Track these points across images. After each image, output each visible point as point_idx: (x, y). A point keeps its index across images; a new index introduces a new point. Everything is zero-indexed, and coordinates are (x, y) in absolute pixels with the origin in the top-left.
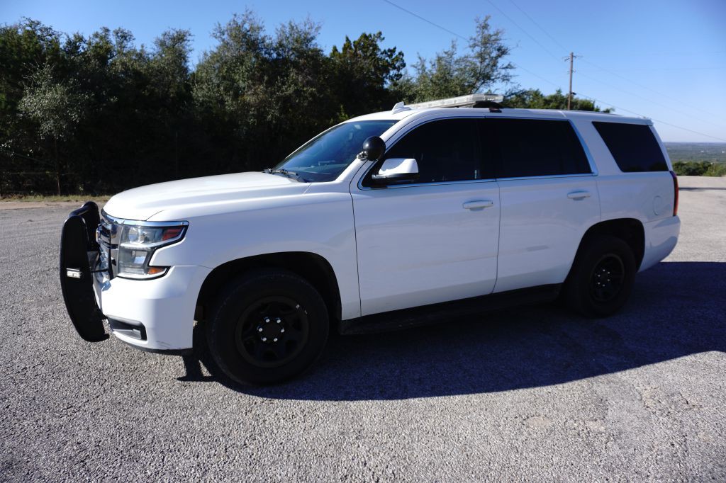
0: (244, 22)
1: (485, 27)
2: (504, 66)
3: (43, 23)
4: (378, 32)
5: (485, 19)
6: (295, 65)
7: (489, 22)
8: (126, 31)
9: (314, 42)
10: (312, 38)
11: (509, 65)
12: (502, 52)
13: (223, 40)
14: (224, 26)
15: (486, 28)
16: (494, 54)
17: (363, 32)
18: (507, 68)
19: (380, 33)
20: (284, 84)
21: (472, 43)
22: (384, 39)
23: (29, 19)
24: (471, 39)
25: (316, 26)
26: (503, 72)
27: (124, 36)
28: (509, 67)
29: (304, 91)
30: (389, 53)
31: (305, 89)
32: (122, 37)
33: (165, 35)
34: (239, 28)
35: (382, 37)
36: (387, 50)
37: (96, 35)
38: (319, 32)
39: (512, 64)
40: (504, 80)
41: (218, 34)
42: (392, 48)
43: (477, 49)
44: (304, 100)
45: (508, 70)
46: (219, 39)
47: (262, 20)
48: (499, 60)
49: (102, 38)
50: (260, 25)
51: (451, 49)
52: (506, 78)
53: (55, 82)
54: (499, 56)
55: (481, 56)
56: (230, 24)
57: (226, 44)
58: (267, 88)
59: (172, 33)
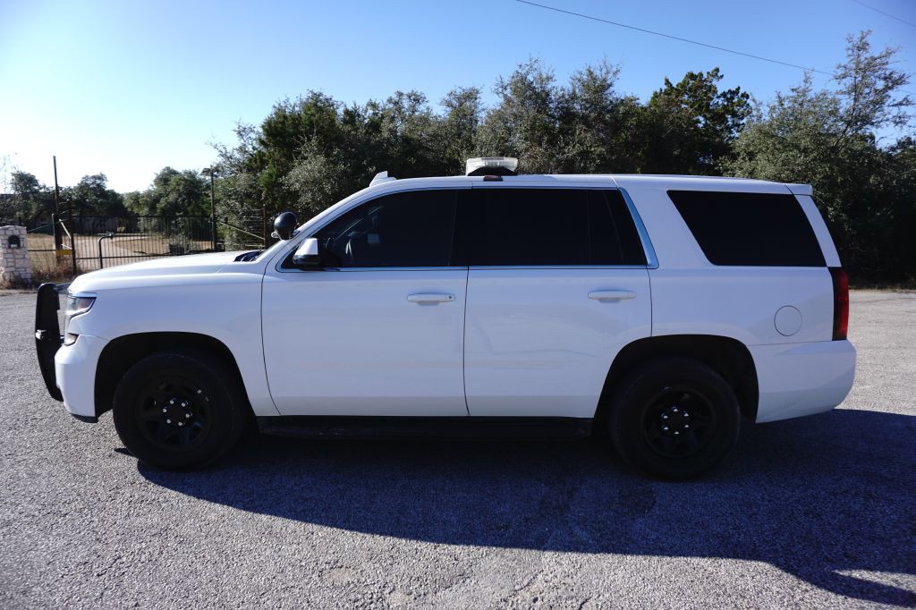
0: (528, 73)
1: (863, 47)
2: (895, 103)
3: (324, 94)
4: (714, 68)
5: (860, 36)
6: (584, 119)
7: (868, 39)
8: (419, 94)
9: (612, 89)
10: (610, 85)
11: (905, 99)
12: (894, 82)
13: (505, 96)
14: (507, 81)
15: (864, 49)
16: (880, 85)
17: (689, 71)
18: (901, 104)
19: (717, 70)
20: (567, 144)
21: (840, 72)
22: (722, 76)
23: (312, 92)
24: (839, 67)
25: (614, 69)
26: (895, 111)
27: (417, 99)
28: (906, 102)
29: (592, 152)
30: (729, 96)
31: (593, 149)
32: (414, 100)
33: (450, 94)
34: (523, 79)
35: (719, 74)
36: (726, 91)
37: (390, 101)
38: (618, 76)
39: (910, 98)
40: (896, 123)
41: (500, 90)
42: (734, 89)
43: (849, 81)
44: (591, 163)
45: (903, 108)
46: (501, 95)
47: (552, 68)
48: (890, 92)
49: (396, 103)
50: (550, 74)
51: (802, 84)
52: (900, 121)
53: (319, 152)
54: (887, 88)
55: (856, 90)
56: (513, 77)
57: (508, 101)
58: (546, 149)
59: (459, 92)
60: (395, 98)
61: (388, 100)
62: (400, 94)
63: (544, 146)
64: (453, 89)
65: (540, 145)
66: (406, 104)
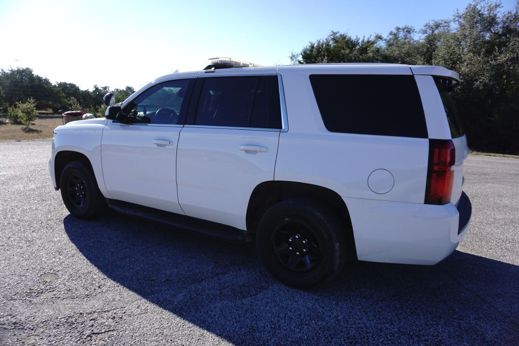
8: (410, 27)
13: (460, 23)
14: (462, 12)
20: (501, 53)
27: (409, 31)
32: (407, 31)
33: (426, 25)
34: (474, 9)
41: (457, 19)
46: (457, 23)
49: (395, 35)
50: (498, 3)
56: (467, 9)
57: (462, 25)
58: (482, 58)
59: (432, 23)
60: (394, 31)
61: (390, 34)
62: (398, 29)
63: (482, 56)
64: (428, 22)
65: (479, 55)
66: (401, 34)
